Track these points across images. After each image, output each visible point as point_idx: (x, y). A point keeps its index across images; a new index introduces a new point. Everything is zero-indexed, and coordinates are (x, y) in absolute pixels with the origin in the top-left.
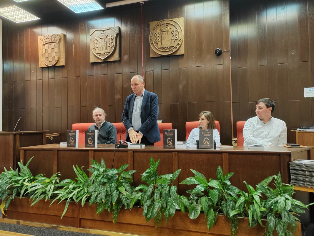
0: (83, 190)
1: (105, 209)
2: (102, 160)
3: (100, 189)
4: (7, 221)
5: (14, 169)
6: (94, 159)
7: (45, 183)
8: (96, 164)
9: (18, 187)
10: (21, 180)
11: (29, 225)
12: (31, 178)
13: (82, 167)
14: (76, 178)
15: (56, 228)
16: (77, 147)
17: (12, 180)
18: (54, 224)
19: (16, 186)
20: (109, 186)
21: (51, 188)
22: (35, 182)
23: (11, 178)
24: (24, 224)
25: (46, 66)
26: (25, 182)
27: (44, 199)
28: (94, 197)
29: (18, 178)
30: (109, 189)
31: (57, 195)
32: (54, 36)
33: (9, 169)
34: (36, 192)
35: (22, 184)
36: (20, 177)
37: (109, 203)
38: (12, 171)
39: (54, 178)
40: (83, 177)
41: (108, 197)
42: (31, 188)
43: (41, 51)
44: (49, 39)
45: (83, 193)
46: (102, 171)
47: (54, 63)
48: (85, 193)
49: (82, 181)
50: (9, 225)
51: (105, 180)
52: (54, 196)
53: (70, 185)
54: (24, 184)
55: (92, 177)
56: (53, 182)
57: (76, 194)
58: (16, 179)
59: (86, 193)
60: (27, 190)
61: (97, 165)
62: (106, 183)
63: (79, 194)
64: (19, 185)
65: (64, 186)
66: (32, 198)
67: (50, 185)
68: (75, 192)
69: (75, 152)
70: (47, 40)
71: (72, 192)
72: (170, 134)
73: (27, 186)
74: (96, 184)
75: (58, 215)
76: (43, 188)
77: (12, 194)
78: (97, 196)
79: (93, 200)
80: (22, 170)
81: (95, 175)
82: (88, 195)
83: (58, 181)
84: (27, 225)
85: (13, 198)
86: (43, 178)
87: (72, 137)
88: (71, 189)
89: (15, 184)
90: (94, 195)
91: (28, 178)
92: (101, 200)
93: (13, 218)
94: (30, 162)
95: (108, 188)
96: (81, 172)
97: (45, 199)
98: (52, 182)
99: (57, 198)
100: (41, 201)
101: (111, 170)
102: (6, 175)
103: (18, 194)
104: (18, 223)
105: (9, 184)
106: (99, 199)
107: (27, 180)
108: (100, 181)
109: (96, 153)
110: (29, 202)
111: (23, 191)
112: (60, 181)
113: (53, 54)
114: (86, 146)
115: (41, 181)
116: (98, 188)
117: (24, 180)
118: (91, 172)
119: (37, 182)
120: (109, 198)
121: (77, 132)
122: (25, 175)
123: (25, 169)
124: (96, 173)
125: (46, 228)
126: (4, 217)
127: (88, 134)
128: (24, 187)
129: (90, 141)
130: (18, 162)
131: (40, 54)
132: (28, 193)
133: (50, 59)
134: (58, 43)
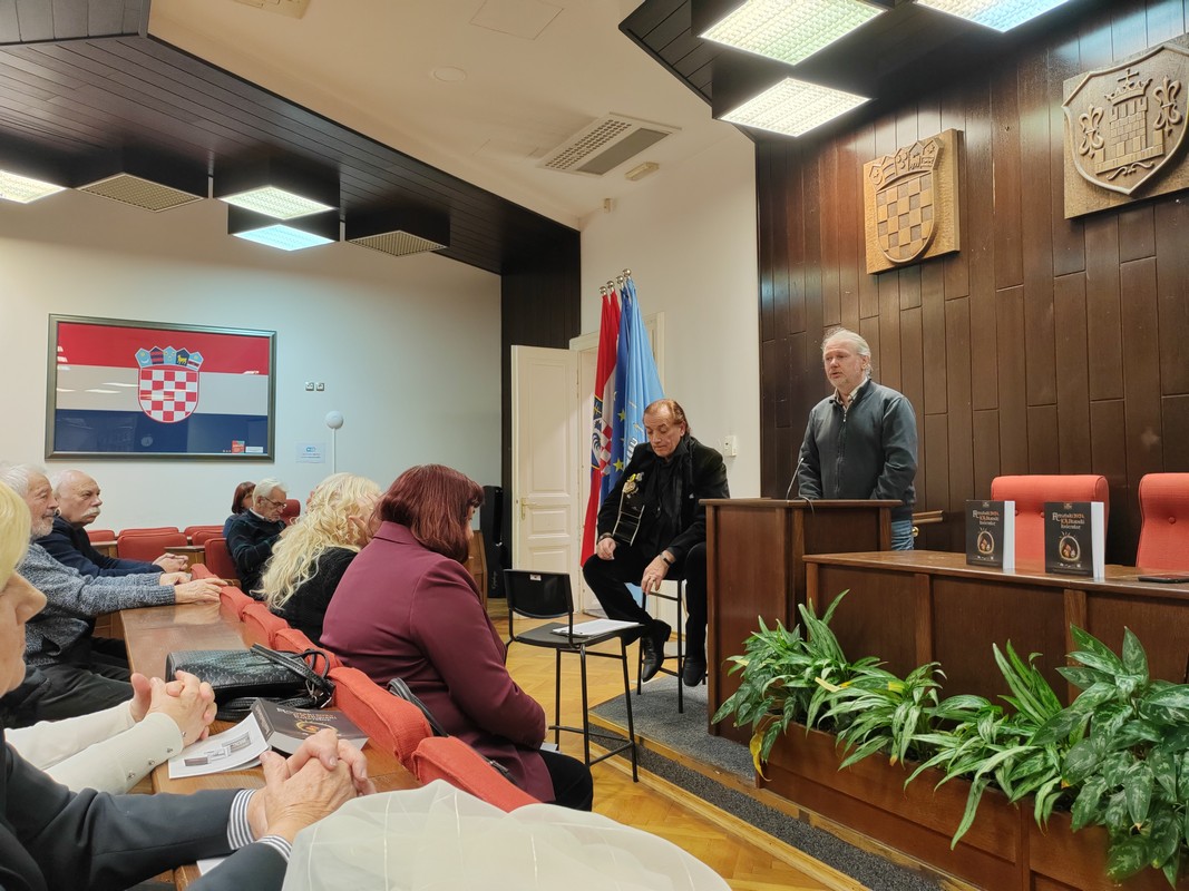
0: (1040, 756)
1: (1151, 866)
2: (1130, 639)
3: (1121, 769)
4: (770, 799)
5: (789, 629)
6: (1089, 629)
7: (886, 692)
8: (1098, 651)
9: (801, 690)
10: (808, 666)
11: (837, 835)
12: (839, 666)
13: (1032, 656)
14: (1005, 698)
15: (934, 878)
16: (1009, 568)
17: (782, 662)
18: (925, 860)
19: (792, 684)
20: (1166, 765)
21: (907, 716)
22: (852, 685)
23: (778, 657)
24: (823, 827)
25: (889, 266)
26: (820, 677)
27: (885, 753)
28: (1093, 798)
29: (801, 660)
30: (1167, 780)
31: (933, 750)
32: (920, 147)
33: (772, 627)
34: (858, 721)
35: (811, 681)
36: (806, 658)
37: (1171, 844)
38: (782, 633)
39: (920, 681)
40: (1039, 700)
41: (1166, 815)
42: (840, 701)
43: (874, 212)
44: (901, 165)
45: (1039, 768)
46: (1131, 689)
47: (917, 247)
48: (1050, 768)
49: (1036, 715)
50: (776, 814)
51: (1146, 732)
52: (919, 752)
53: (984, 724)
54: (818, 685)
55: (1083, 707)
56: (917, 695)
57: (1009, 763)
58: (794, 662)
59: (1053, 772)
60: (826, 706)
61: (1104, 656)
62: (1149, 744)
63: (1024, 770)
64: (801, 684)
65: (961, 722)
66: (846, 740)
67: (903, 706)
68: (1005, 755)
69: (1000, 590)
70: (892, 170)
71: (990, 754)
73: (828, 692)
74: (1099, 740)
75: (942, 830)
76: (880, 711)
77: (780, 712)
78: (1104, 800)
79: (1087, 810)
80: (813, 635)
81: (1096, 701)
82: (1066, 784)
83: (933, 694)
84: (833, 832)
85: (785, 727)
86: (880, 675)
87: (988, 528)
88: (987, 739)
89: (791, 680)
90: (1093, 788)
91: (829, 665)
92: (1128, 817)
93: (787, 797)
94: (836, 609)
95: (1164, 771)
96: (1030, 675)
97: (890, 755)
98: (912, 698)
99: (933, 762)
100: (874, 757)
101: (1178, 690)
102: (764, 643)
103: (801, 715)
104: (805, 818)
105: (774, 676)
106: (1116, 813)
107: (825, 672)
108: (1120, 731)
109: (1098, 603)
110: (837, 754)
111: (813, 709)
112: (943, 696)
113: (915, 218)
114: (1049, 570)
115: (874, 685)
116: (1110, 762)
117: (818, 671)
118: (1076, 683)
119: (860, 685)
120: (1168, 820)
121: (1010, 507)
122: (822, 651)
123: (820, 629)
124: (1098, 691)
125: (898, 867)
126: (762, 784)
127: (1055, 516)
128: (818, 693)
129: (1068, 547)
130: (801, 606)
131: (870, 224)
132: (832, 717)
133: (904, 237)
134: (931, 170)
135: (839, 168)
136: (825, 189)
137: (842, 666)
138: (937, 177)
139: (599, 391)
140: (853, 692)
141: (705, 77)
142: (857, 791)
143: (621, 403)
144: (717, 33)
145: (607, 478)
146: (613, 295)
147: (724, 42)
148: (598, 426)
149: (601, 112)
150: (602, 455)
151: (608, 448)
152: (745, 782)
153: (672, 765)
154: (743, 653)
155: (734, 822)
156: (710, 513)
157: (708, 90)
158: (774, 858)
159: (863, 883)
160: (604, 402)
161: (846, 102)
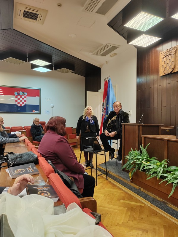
4: (133, 185)
5: (138, 151)
7: (157, 165)
9: (139, 163)
11: (146, 193)
15: (166, 203)
17: (136, 157)
18: (164, 199)
19: (137, 162)
21: (160, 170)
24: (143, 191)
25: (164, 75)
27: (156, 177)
29: (140, 157)
31: (166, 177)
32: (172, 49)
33: (134, 150)
34: (151, 170)
35: (141, 162)
38: (136, 152)
39: (164, 163)
42: (147, 166)
43: (162, 63)
44: (167, 53)
47: (170, 70)
50: (134, 188)
52: (162, 178)
53: (177, 172)
56: (163, 166)
58: (138, 158)
60: (144, 167)
65: (172, 172)
66: (148, 174)
67: (160, 168)
70: (166, 54)
73: (145, 164)
75: (167, 194)
76: (156, 169)
77: (135, 167)
83: (166, 166)
85: (136, 171)
86: (156, 161)
88: (177, 176)
91: (145, 158)
93: (136, 185)
94: (148, 147)
100: (154, 178)
102: (132, 153)
103: (139, 169)
104: (140, 189)
105: (134, 160)
107: (144, 160)
110: (146, 177)
111: (142, 167)
112: (168, 166)
113: (170, 64)
115: (154, 163)
117: (143, 159)
119: (151, 163)
122: (144, 155)
123: (144, 151)
125: (158, 200)
126: (131, 182)
128: (143, 164)
130: (140, 146)
131: (160, 66)
132: (145, 169)
133: (168, 68)
134: (174, 54)
135: (154, 54)
136: (151, 58)
137: (148, 159)
138: (175, 55)
139: (104, 101)
140: (150, 164)
141: (126, 35)
142: (150, 184)
143: (108, 103)
144: (128, 25)
145: (105, 118)
146: (107, 81)
147: (129, 27)
148: (103, 108)
149: (105, 43)
150: (104, 114)
151: (105, 112)
152: (128, 181)
153: (114, 177)
154: (128, 155)
155: (126, 189)
157: (127, 38)
158: (134, 197)
159: (151, 203)
160: (104, 103)
161: (156, 39)
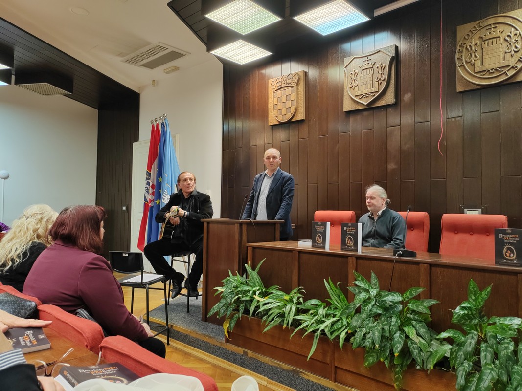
0: (340, 321)
1: (380, 360)
2: (373, 275)
3: (370, 325)
4: (231, 347)
5: (242, 276)
6: (356, 270)
7: (282, 300)
8: (362, 280)
9: (246, 300)
10: (249, 291)
11: (259, 359)
12: (262, 290)
13: (339, 283)
14: (328, 300)
15: (298, 373)
16: (327, 249)
17: (239, 289)
18: (294, 366)
19: (244, 299)
20: (386, 322)
21: (291, 309)
22: (269, 298)
23: (237, 287)
24: (253, 357)
25: (277, 123)
26: (255, 295)
27: (281, 325)
28: (360, 336)
29: (247, 288)
30: (386, 328)
31: (301, 322)
32: (291, 76)
33: (234, 274)
34: (270, 312)
35: (251, 297)
36: (249, 287)
37: (387, 352)
38: (238, 277)
39: (295, 294)
40: (340, 300)
41: (385, 341)
42: (263, 305)
43: (273, 100)
44: (283, 82)
45: (340, 326)
46: (375, 294)
47: (289, 116)
48: (344, 326)
49: (338, 305)
50: (233, 353)
51: (379, 310)
52: (296, 323)
53: (320, 310)
54: (254, 298)
55: (357, 303)
56: (295, 300)
57: (330, 325)
58: (244, 289)
59: (345, 327)
60: (258, 307)
61: (365, 282)
62: (379, 315)
63: (335, 327)
64: (248, 298)
65: (310, 310)
66: (265, 321)
67: (289, 305)
68: (328, 322)
69: (325, 257)
70: (280, 84)
71: (323, 322)
72: (511, 239)
73: (258, 301)
74: (364, 314)
75: (301, 354)
76: (279, 307)
77: (238, 310)
78: (364, 336)
79: (358, 341)
80: (250, 277)
81: (363, 300)
82: (350, 332)
83: (301, 299)
84: (257, 358)
85: (240, 317)
86: (279, 293)
87: (320, 233)
88: (322, 316)
89: (243, 297)
90: (360, 332)
91: (258, 290)
92: (373, 343)
93: (238, 345)
94: (260, 266)
95: (385, 325)
96: (338, 291)
97: (283, 325)
98: (292, 301)
99: (301, 327)
100: (276, 327)
101: (390, 294)
102: (232, 281)
103: (247, 311)
104: (245, 353)
105: (235, 296)
106: (369, 341)
107: (258, 293)
108: (371, 311)
109: (360, 261)
110: (261, 326)
111: (252, 309)
112: (305, 300)
113: (288, 104)
114: (342, 249)
115: (277, 297)
116: (367, 322)
117: (254, 293)
118: (354, 293)
119: (272, 298)
120: (386, 343)
121: (328, 224)
122: (255, 284)
123: (254, 274)
124: (363, 296)
125: (284, 370)
126: (227, 341)
127: (345, 228)
128: (254, 301)
129: (349, 240)
130: (246, 265)
131: (270, 105)
132: (261, 312)
133: (284, 112)
134: (295, 86)
135: (258, 80)
136: (252, 88)
137: (264, 290)
138: (297, 89)
139: (149, 167)
140: (270, 300)
141: (204, 33)
142: (268, 340)
143: (160, 174)
144: (212, 16)
145: (152, 207)
146: (157, 125)
147: (215, 20)
148: (148, 184)
149: (155, 41)
150: (149, 197)
151: (153, 194)
152: (219, 341)
153: (186, 336)
154: (222, 285)
155: (214, 358)
156: (205, 225)
157: (205, 39)
158: (232, 372)
159: (269, 378)
160: (152, 173)
161: (263, 54)
